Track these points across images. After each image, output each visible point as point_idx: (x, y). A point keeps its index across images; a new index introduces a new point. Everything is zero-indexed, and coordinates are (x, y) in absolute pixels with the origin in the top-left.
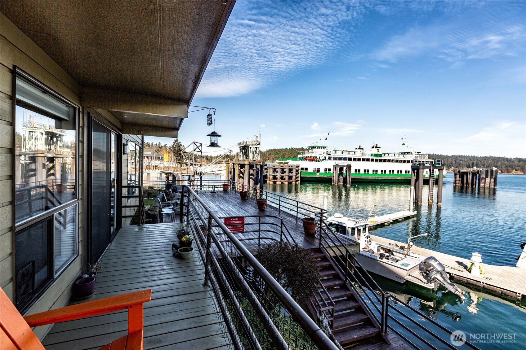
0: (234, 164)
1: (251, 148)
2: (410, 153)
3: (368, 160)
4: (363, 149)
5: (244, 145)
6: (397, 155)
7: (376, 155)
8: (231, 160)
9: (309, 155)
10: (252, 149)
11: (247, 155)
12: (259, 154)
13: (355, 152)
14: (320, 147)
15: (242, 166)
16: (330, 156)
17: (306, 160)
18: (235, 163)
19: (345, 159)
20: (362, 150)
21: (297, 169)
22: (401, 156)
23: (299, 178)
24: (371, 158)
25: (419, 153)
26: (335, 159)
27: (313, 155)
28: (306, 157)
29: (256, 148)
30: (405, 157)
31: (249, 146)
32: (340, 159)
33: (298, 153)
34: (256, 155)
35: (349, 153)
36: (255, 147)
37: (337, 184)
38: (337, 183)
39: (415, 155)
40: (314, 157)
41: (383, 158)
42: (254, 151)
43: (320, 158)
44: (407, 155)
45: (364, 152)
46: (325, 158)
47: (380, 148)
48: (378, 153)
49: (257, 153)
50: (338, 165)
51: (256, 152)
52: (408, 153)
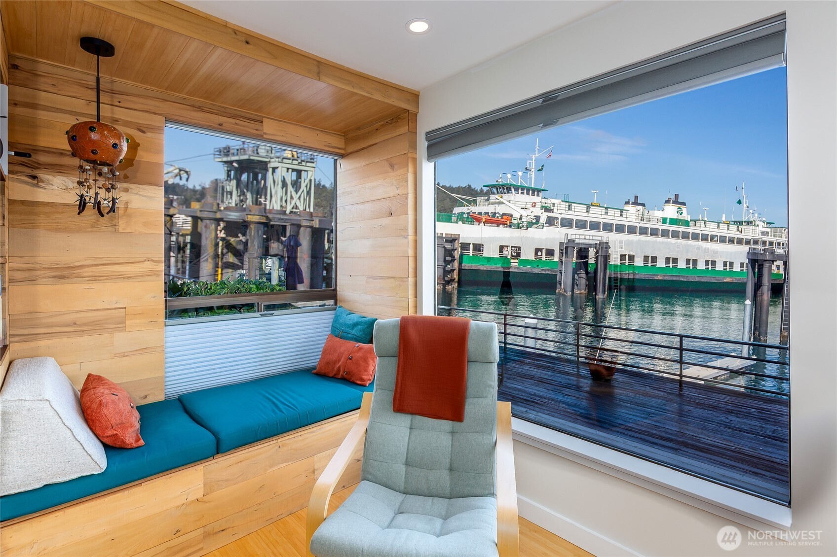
0: (196, 219)
1: (274, 169)
2: (751, 222)
3: (654, 232)
4: (643, 205)
5: (245, 157)
6: (723, 227)
7: (674, 222)
8: (186, 203)
9: (490, 209)
10: (281, 172)
11: (260, 192)
12: (309, 193)
13: (622, 212)
14: (523, 190)
15: (237, 228)
16: (550, 214)
17: (479, 221)
18: (199, 214)
19: (595, 226)
20: (640, 207)
21: (448, 246)
22: (733, 228)
23: (455, 275)
24: (661, 227)
25: (771, 223)
26: (567, 223)
27: (501, 210)
28: (480, 214)
29: (299, 172)
30: (741, 232)
31: (266, 163)
32: (581, 225)
33: (456, 203)
34: (295, 196)
35: (606, 213)
36: (293, 170)
37: (569, 294)
38: (569, 288)
39: (761, 227)
40: (504, 214)
41: (691, 230)
42: (289, 182)
43: (520, 219)
44: (744, 227)
45: (646, 212)
46: (538, 218)
47: (684, 204)
48: (680, 217)
49: (303, 185)
50: (574, 241)
51: (296, 185)
52: (749, 223)
